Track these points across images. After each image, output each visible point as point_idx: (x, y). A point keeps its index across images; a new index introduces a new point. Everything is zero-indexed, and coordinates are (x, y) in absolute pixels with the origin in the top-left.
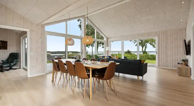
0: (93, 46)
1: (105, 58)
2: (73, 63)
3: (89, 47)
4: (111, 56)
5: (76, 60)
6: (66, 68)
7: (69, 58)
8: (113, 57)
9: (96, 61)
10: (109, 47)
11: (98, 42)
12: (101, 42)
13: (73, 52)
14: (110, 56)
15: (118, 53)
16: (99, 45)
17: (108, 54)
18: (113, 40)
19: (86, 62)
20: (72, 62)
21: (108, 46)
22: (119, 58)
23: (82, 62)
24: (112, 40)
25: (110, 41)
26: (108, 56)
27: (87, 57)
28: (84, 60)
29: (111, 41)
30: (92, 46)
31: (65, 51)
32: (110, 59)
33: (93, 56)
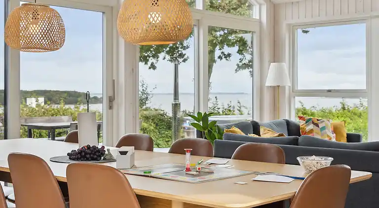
0: (181, 55)
1: (265, 134)
2: (60, 171)
3: (153, 67)
4: (301, 123)
5: (76, 147)
6: (12, 196)
7: (30, 132)
8: (311, 127)
9: (209, 155)
10: (285, 65)
11: (212, 30)
12: (232, 32)
13: (51, 97)
14: (294, 119)
15: (340, 106)
16: (218, 53)
17: (275, 107)
18: (309, 20)
19: (141, 159)
20: (51, 164)
21: (276, 57)
22: (350, 138)
23: (113, 165)
24: (302, 20)
25: (292, 28)
26: (279, 125)
27: (145, 125)
28: (130, 149)
29: (299, 26)
30: (176, 54)
31: (5, 91)
32: (295, 142)
33: (180, 121)
